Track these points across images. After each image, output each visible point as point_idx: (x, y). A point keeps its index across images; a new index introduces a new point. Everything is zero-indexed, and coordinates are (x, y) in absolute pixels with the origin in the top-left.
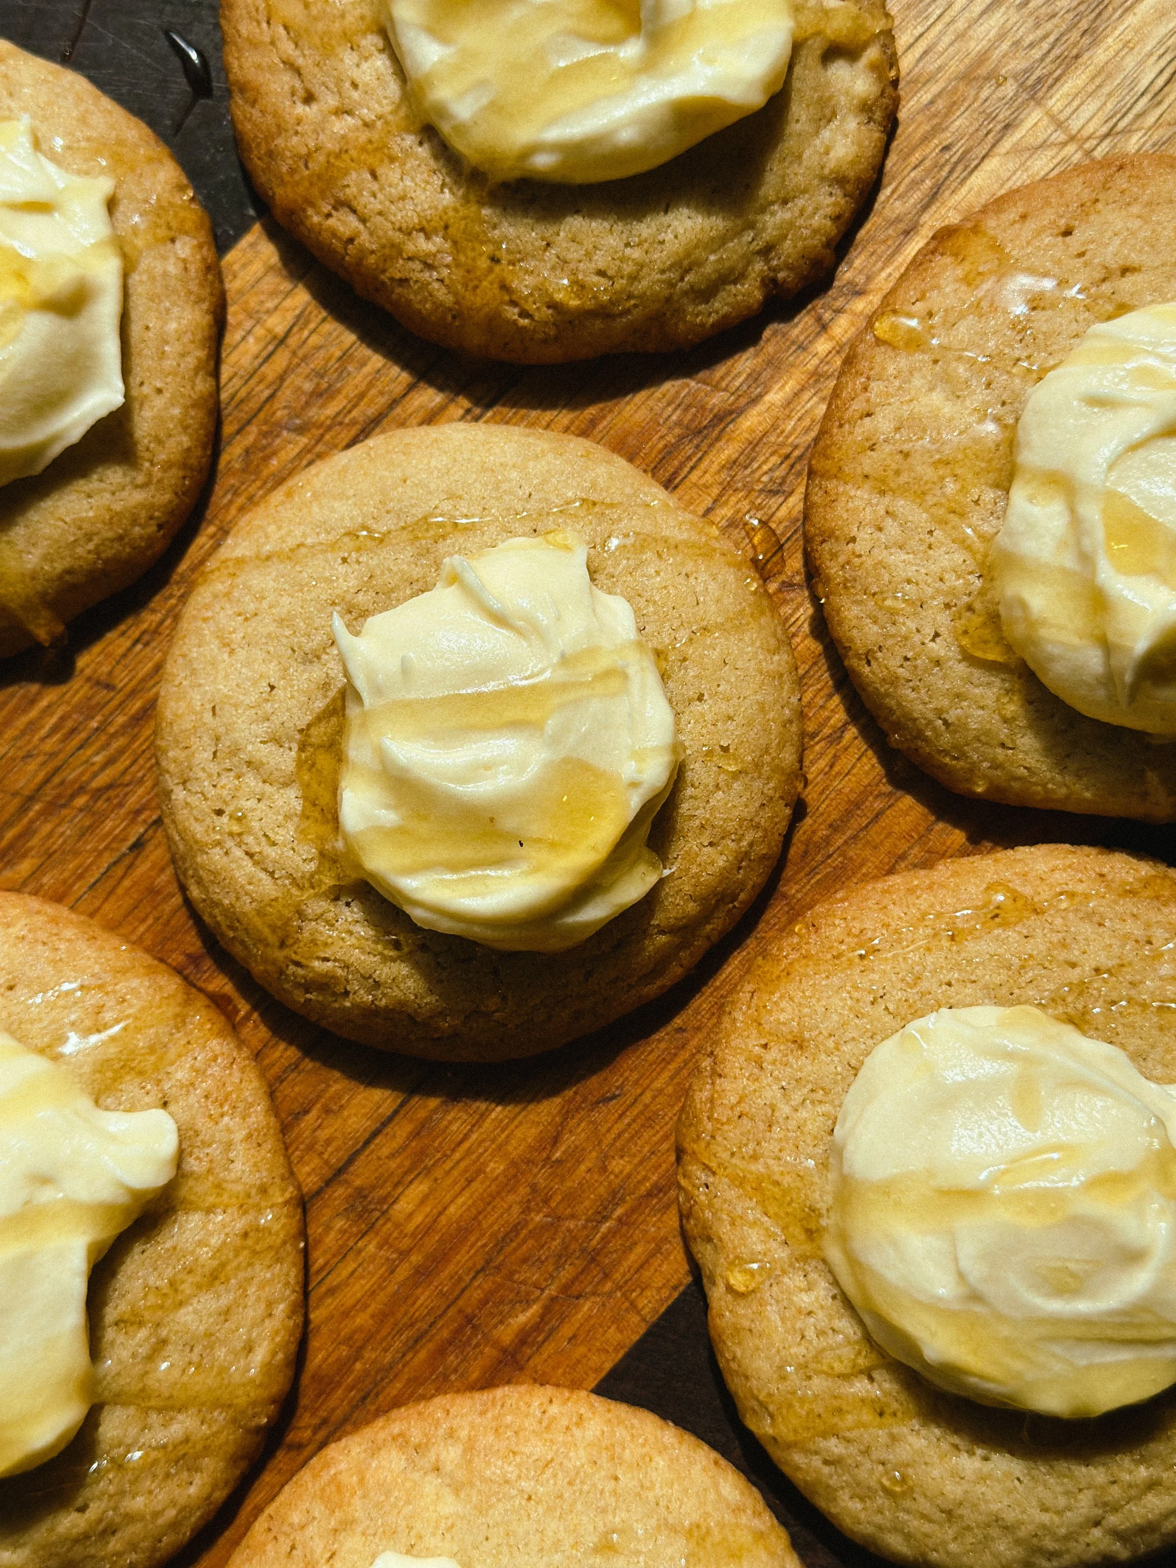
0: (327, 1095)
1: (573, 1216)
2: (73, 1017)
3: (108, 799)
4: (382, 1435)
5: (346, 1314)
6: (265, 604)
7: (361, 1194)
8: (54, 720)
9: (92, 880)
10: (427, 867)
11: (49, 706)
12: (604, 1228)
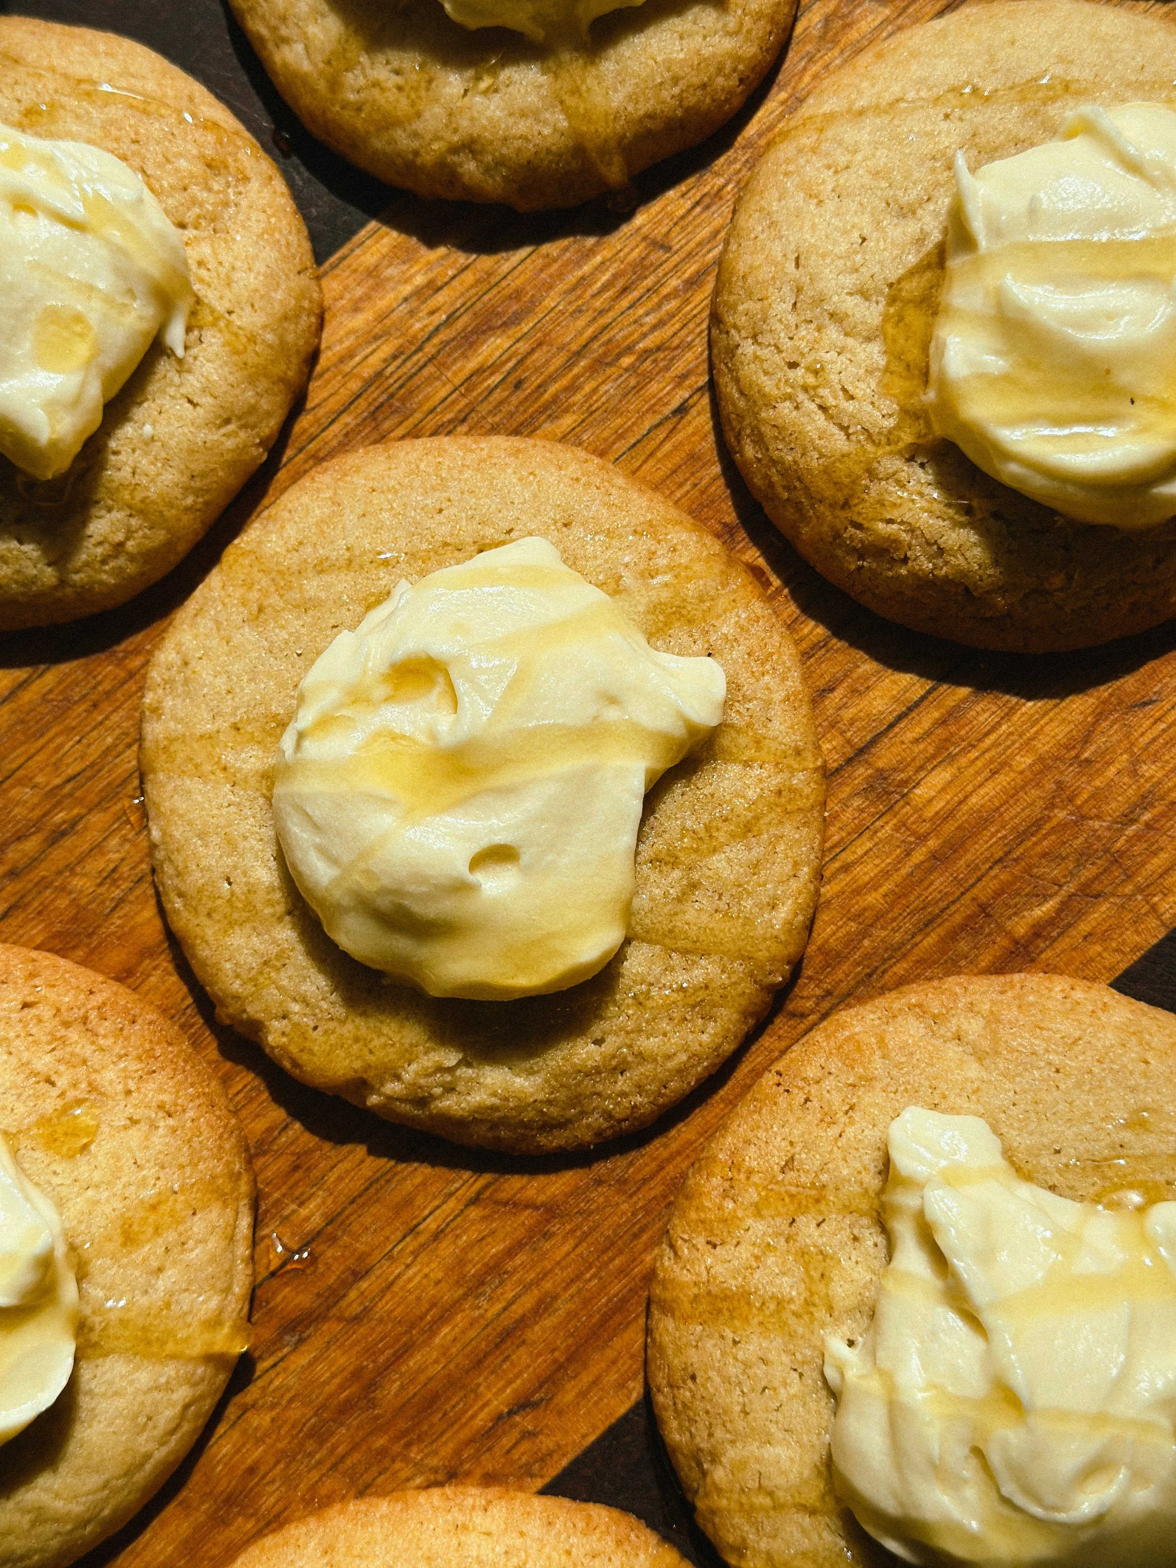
0: (855, 676)
1: (1098, 817)
2: (627, 559)
3: (655, 361)
4: (896, 1005)
5: (858, 892)
6: (859, 157)
7: (881, 775)
8: (605, 278)
9: (633, 441)
10: (1032, 419)
11: (602, 263)
12: (1131, 830)
